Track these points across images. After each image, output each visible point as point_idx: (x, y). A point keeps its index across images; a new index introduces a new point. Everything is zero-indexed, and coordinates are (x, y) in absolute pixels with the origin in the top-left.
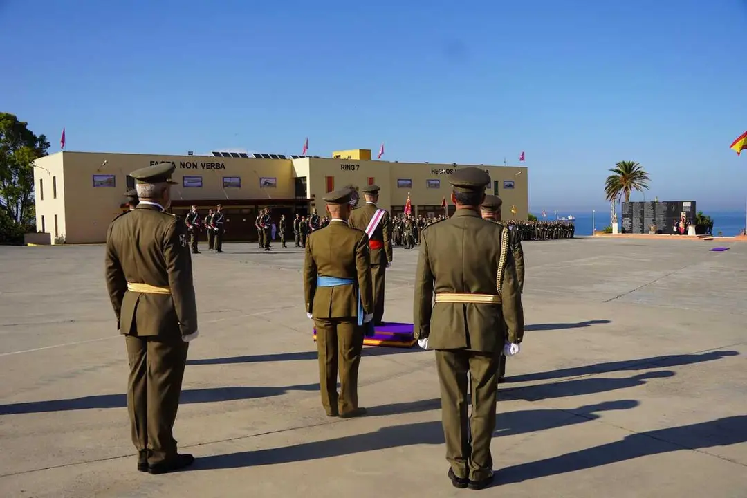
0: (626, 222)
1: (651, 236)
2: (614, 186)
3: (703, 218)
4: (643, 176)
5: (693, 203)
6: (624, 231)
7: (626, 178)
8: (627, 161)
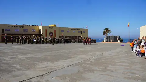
0: (107, 39)
1: (111, 42)
2: (105, 33)
3: (121, 39)
4: (110, 31)
5: (119, 36)
6: (106, 41)
7: (107, 31)
8: (107, 28)
